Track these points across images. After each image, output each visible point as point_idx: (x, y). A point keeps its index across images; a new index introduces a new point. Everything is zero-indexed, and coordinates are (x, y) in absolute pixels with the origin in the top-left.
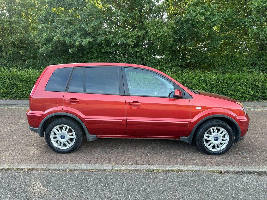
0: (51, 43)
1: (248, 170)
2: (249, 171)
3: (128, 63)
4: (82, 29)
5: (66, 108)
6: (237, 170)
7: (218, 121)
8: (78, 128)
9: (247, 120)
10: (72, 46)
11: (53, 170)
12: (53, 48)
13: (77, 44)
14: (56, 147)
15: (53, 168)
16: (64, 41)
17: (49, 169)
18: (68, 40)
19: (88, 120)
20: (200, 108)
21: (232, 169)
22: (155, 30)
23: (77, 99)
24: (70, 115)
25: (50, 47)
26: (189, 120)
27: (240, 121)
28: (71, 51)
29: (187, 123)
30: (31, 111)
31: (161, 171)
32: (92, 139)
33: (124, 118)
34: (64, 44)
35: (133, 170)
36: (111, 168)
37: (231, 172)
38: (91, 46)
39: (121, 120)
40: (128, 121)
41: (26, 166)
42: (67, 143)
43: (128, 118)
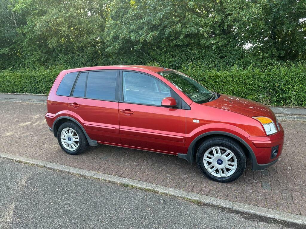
0: (118, 41)
1: (238, 208)
2: (239, 210)
4: (149, 23)
5: (70, 112)
6: (223, 205)
7: (222, 140)
8: (81, 132)
9: (270, 142)
10: (137, 42)
11: (49, 168)
12: (120, 46)
13: (142, 39)
15: (49, 166)
16: (130, 37)
17: (46, 167)
18: (133, 37)
19: (87, 125)
20: (198, 121)
21: (217, 202)
22: (239, 13)
23: (77, 104)
24: (73, 119)
25: (117, 45)
26: (184, 135)
27: (253, 143)
28: (136, 47)
29: (182, 138)
30: (48, 113)
31: (135, 187)
32: (94, 144)
33: (117, 127)
34: (129, 41)
35: (109, 182)
36: (92, 176)
37: (213, 206)
38: (159, 41)
39: (115, 129)
40: (120, 129)
41: (32, 161)
42: (73, 145)
43: (121, 127)
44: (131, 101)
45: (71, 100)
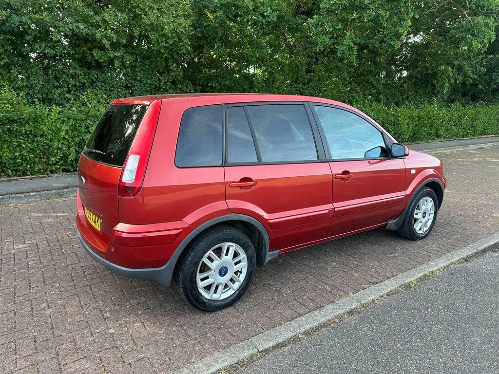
3: (311, 96)
5: (234, 204)
11: (274, 348)
14: (209, 300)
15: (272, 344)
20: (414, 171)
23: (252, 181)
24: (245, 218)
26: (404, 193)
33: (330, 206)
36: (359, 303)
39: (327, 211)
40: (336, 209)
42: (230, 283)
43: (336, 205)
44: (342, 157)
45: (234, 175)
